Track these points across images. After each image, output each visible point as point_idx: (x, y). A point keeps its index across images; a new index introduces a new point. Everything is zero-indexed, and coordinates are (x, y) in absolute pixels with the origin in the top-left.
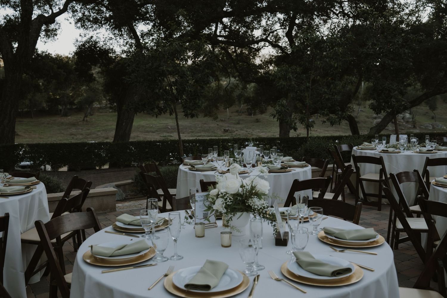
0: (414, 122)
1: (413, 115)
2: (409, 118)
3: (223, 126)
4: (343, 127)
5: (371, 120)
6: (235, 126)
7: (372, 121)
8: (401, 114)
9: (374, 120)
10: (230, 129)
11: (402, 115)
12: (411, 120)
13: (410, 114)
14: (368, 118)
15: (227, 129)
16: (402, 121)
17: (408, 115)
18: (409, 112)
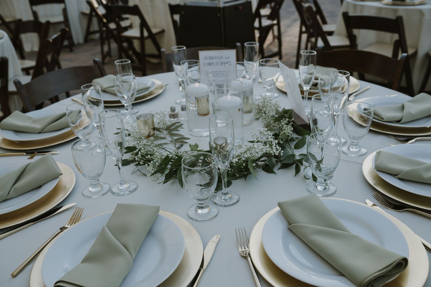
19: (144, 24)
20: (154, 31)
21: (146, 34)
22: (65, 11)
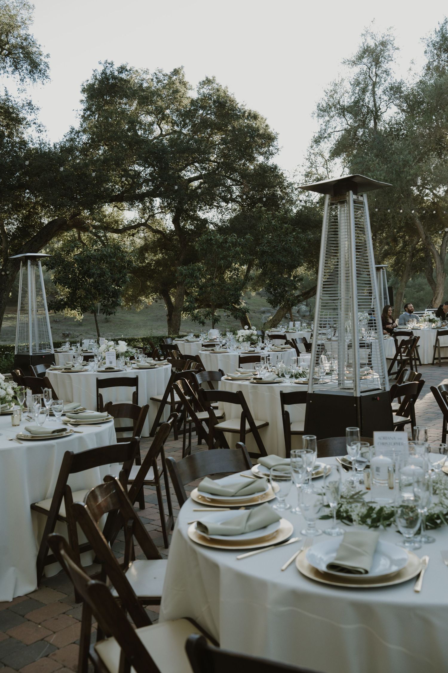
0: (311, 316)
1: (311, 308)
2: (306, 311)
3: (59, 329)
4: (223, 325)
5: (258, 315)
6: (76, 329)
7: (260, 316)
8: (296, 306)
9: (262, 314)
10: (71, 332)
11: (297, 308)
12: (308, 314)
13: (307, 305)
14: (254, 312)
15: (67, 333)
16: (297, 315)
17: (303, 308)
18: (305, 303)
19: (246, 415)
20: (257, 423)
21: (248, 426)
22: (136, 395)
